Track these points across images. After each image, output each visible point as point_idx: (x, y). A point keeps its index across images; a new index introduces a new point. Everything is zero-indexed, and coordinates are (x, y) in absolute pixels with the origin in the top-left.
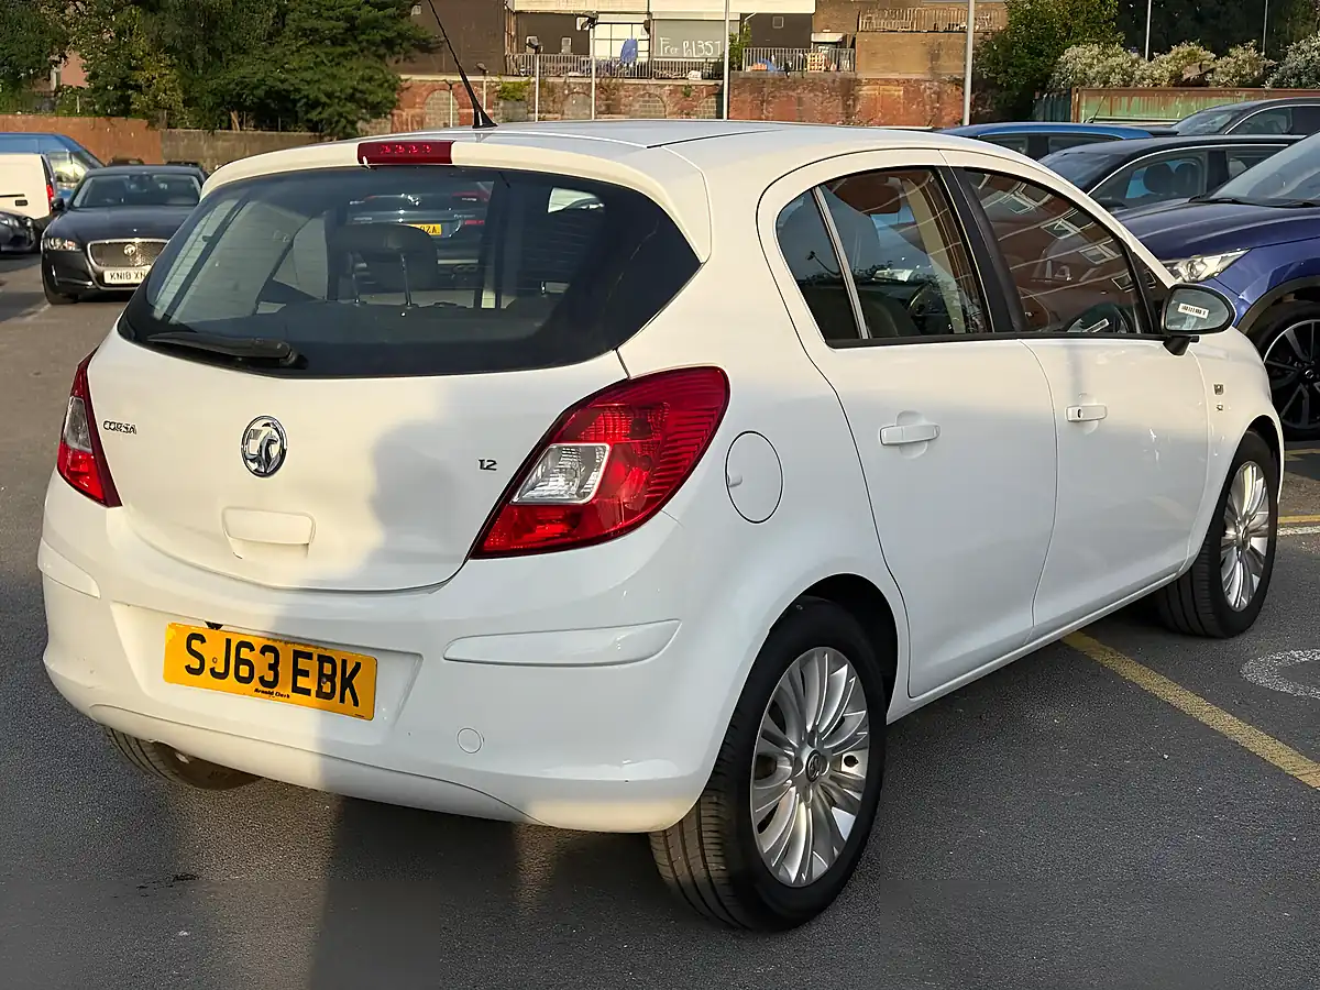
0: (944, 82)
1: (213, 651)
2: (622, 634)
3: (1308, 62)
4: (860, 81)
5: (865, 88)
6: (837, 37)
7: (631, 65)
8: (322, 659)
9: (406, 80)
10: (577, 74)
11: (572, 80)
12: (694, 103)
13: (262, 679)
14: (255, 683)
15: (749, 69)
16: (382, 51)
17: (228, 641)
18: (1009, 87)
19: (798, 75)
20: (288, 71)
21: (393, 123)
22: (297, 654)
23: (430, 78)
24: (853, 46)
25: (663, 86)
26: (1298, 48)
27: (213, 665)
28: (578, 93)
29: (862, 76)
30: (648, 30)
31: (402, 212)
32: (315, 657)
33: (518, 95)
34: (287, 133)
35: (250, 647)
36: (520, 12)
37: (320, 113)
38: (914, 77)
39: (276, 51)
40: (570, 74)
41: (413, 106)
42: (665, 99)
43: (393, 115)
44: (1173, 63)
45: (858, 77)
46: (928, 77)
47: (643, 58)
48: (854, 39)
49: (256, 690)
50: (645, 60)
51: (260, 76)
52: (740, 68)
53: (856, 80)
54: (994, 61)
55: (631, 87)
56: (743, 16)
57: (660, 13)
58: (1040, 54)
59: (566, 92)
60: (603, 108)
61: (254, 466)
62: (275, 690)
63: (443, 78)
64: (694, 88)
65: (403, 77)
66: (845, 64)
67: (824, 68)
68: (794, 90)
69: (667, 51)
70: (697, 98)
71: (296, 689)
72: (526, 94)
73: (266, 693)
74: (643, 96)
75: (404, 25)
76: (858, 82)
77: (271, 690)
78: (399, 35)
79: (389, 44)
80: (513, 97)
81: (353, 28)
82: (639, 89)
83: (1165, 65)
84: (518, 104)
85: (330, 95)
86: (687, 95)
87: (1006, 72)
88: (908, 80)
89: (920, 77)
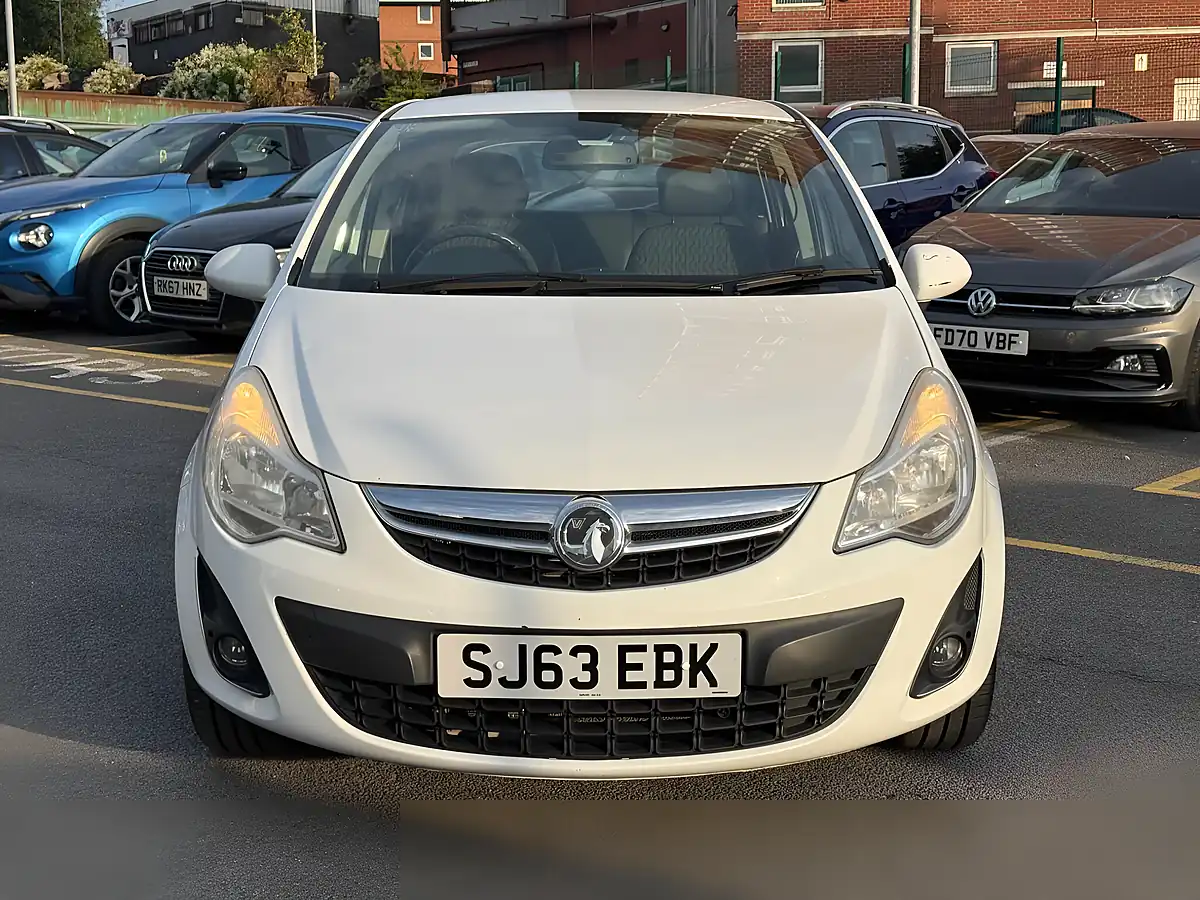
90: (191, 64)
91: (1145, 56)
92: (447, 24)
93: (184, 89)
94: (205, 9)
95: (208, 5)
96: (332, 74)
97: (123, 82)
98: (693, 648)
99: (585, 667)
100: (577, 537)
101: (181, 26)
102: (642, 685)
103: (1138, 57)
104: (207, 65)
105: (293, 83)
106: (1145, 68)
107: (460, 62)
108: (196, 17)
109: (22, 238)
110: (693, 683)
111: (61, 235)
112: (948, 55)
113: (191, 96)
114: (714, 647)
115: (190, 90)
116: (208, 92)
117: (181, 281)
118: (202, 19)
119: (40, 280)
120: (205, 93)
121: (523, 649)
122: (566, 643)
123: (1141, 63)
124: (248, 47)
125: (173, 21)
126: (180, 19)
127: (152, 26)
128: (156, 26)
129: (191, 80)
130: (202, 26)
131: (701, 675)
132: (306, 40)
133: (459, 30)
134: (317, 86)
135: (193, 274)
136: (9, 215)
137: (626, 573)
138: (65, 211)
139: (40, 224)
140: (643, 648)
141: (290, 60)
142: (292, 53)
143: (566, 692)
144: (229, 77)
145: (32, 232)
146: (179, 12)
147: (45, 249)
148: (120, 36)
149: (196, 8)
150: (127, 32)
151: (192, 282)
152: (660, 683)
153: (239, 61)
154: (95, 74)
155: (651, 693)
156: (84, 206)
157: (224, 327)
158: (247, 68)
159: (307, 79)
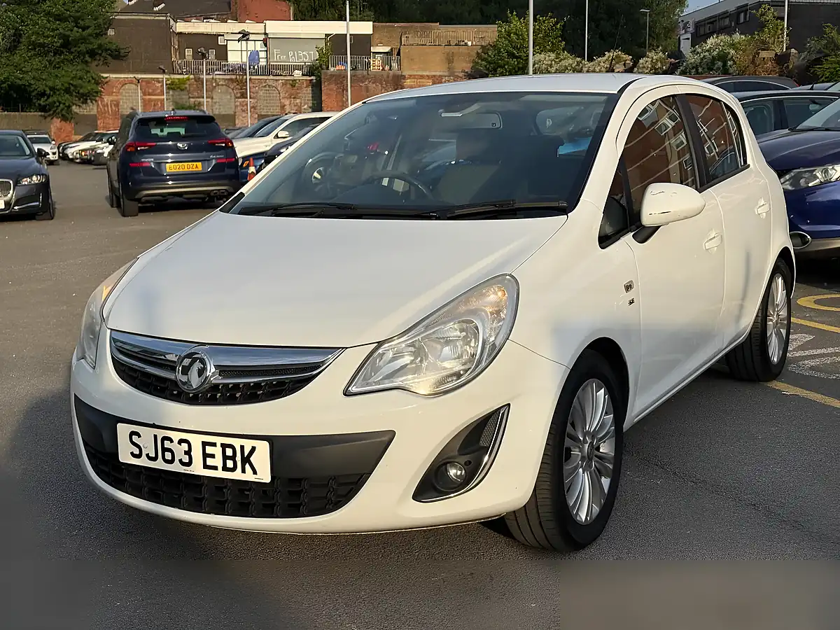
0: (457, 77)
3: (702, 59)
4: (405, 76)
5: (408, 80)
6: (387, 49)
7: (256, 67)
9: (107, 77)
10: (221, 73)
11: (218, 77)
12: (298, 91)
15: (332, 69)
16: (87, 58)
19: (365, 73)
20: (24, 73)
21: (98, 105)
23: (122, 76)
24: (399, 54)
25: (277, 80)
26: (695, 51)
28: (223, 85)
29: (406, 73)
30: (266, 45)
31: (170, 155)
33: (183, 87)
34: (25, 113)
36: (181, 33)
37: (46, 100)
38: (438, 74)
39: (16, 58)
40: (216, 73)
41: (111, 94)
42: (279, 88)
43: (96, 101)
44: (607, 62)
45: (403, 74)
46: (446, 74)
47: (263, 62)
48: (399, 50)
50: (265, 64)
51: (6, 75)
52: (328, 68)
53: (402, 76)
55: (257, 81)
56: (327, 35)
57: (273, 34)
58: (517, 58)
59: (214, 84)
60: (239, 95)
63: (132, 76)
64: (298, 81)
65: (105, 75)
66: (395, 65)
67: (381, 68)
68: (363, 82)
69: (278, 58)
70: (300, 88)
72: (187, 86)
74: (265, 86)
75: (102, 41)
76: (404, 77)
78: (100, 46)
79: (92, 54)
80: (179, 88)
81: (67, 44)
82: (262, 83)
83: (602, 64)
84: (182, 93)
85: (52, 89)
86: (293, 86)
88: (434, 76)
89: (441, 73)
93: (693, 68)
94: (744, 9)
95: (747, 5)
96: (793, 50)
97: (659, 65)
98: (242, 447)
99: (186, 453)
100: (186, 371)
101: (727, 22)
102: (215, 468)
104: (710, 50)
105: (764, 58)
108: (738, 14)
110: (244, 471)
113: (697, 73)
114: (253, 449)
115: (697, 68)
116: (708, 69)
118: (742, 15)
120: (706, 70)
121: (155, 437)
122: (176, 436)
124: (740, 34)
125: (722, 18)
126: (727, 17)
127: (708, 23)
128: (711, 23)
129: (698, 61)
130: (742, 20)
131: (247, 466)
132: (778, 28)
134: (781, 59)
137: (211, 396)
140: (214, 445)
141: (764, 42)
142: (766, 37)
143: (176, 467)
144: (723, 57)
146: (727, 12)
148: (686, 32)
149: (738, 8)
150: (691, 29)
152: (225, 468)
153: (733, 45)
154: (641, 61)
155: (220, 474)
158: (736, 49)
159: (776, 55)
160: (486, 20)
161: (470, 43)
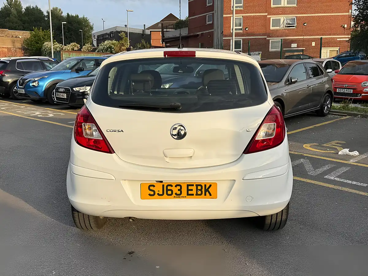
0: (16, 48)
1: (158, 189)
2: (279, 169)
8: (197, 186)
13: (176, 194)
14: (174, 195)
17: (163, 186)
18: (32, 50)
22: (188, 186)
26: (101, 45)
27: (158, 192)
32: (195, 185)
35: (172, 186)
38: (9, 47)
44: (71, 46)
46: (12, 47)
49: (174, 197)
54: (28, 44)
58: (38, 43)
61: (176, 137)
62: (181, 196)
71: (188, 194)
73: (178, 197)
77: (180, 196)
83: (69, 47)
87: (31, 47)
88: (8, 47)
89: (11, 47)
90: (103, 45)
91: (314, 43)
92: (163, 36)
95: (113, 31)
96: (131, 47)
97: (89, 48)
101: (107, 36)
103: (313, 43)
104: (106, 45)
105: (123, 49)
106: (314, 45)
107: (166, 44)
108: (111, 34)
109: (33, 84)
111: (41, 83)
112: (270, 42)
113: (103, 52)
115: (102, 50)
116: (106, 51)
117: (61, 94)
118: (112, 34)
119: (36, 93)
123: (313, 44)
124: (115, 41)
128: (102, 36)
129: (103, 48)
130: (112, 36)
132: (126, 40)
133: (165, 37)
134: (128, 50)
135: (63, 92)
136: (30, 79)
138: (42, 78)
139: (36, 81)
141: (123, 44)
142: (123, 42)
144: (110, 47)
145: (35, 83)
146: (107, 33)
147: (37, 87)
149: (110, 32)
150: (96, 37)
151: (63, 94)
153: (113, 44)
154: (83, 47)
156: (46, 77)
157: (70, 104)
158: (114, 45)
159: (126, 48)
160: (24, 29)
161: (20, 37)
